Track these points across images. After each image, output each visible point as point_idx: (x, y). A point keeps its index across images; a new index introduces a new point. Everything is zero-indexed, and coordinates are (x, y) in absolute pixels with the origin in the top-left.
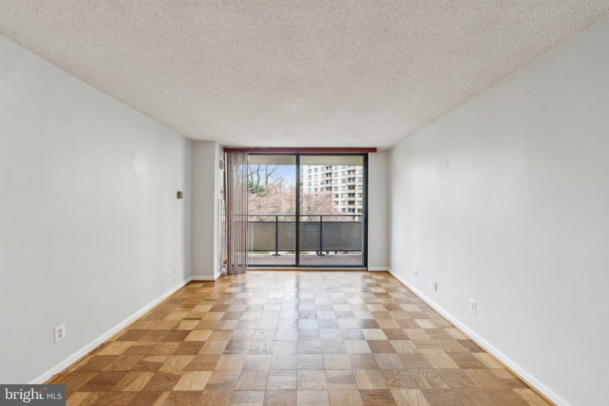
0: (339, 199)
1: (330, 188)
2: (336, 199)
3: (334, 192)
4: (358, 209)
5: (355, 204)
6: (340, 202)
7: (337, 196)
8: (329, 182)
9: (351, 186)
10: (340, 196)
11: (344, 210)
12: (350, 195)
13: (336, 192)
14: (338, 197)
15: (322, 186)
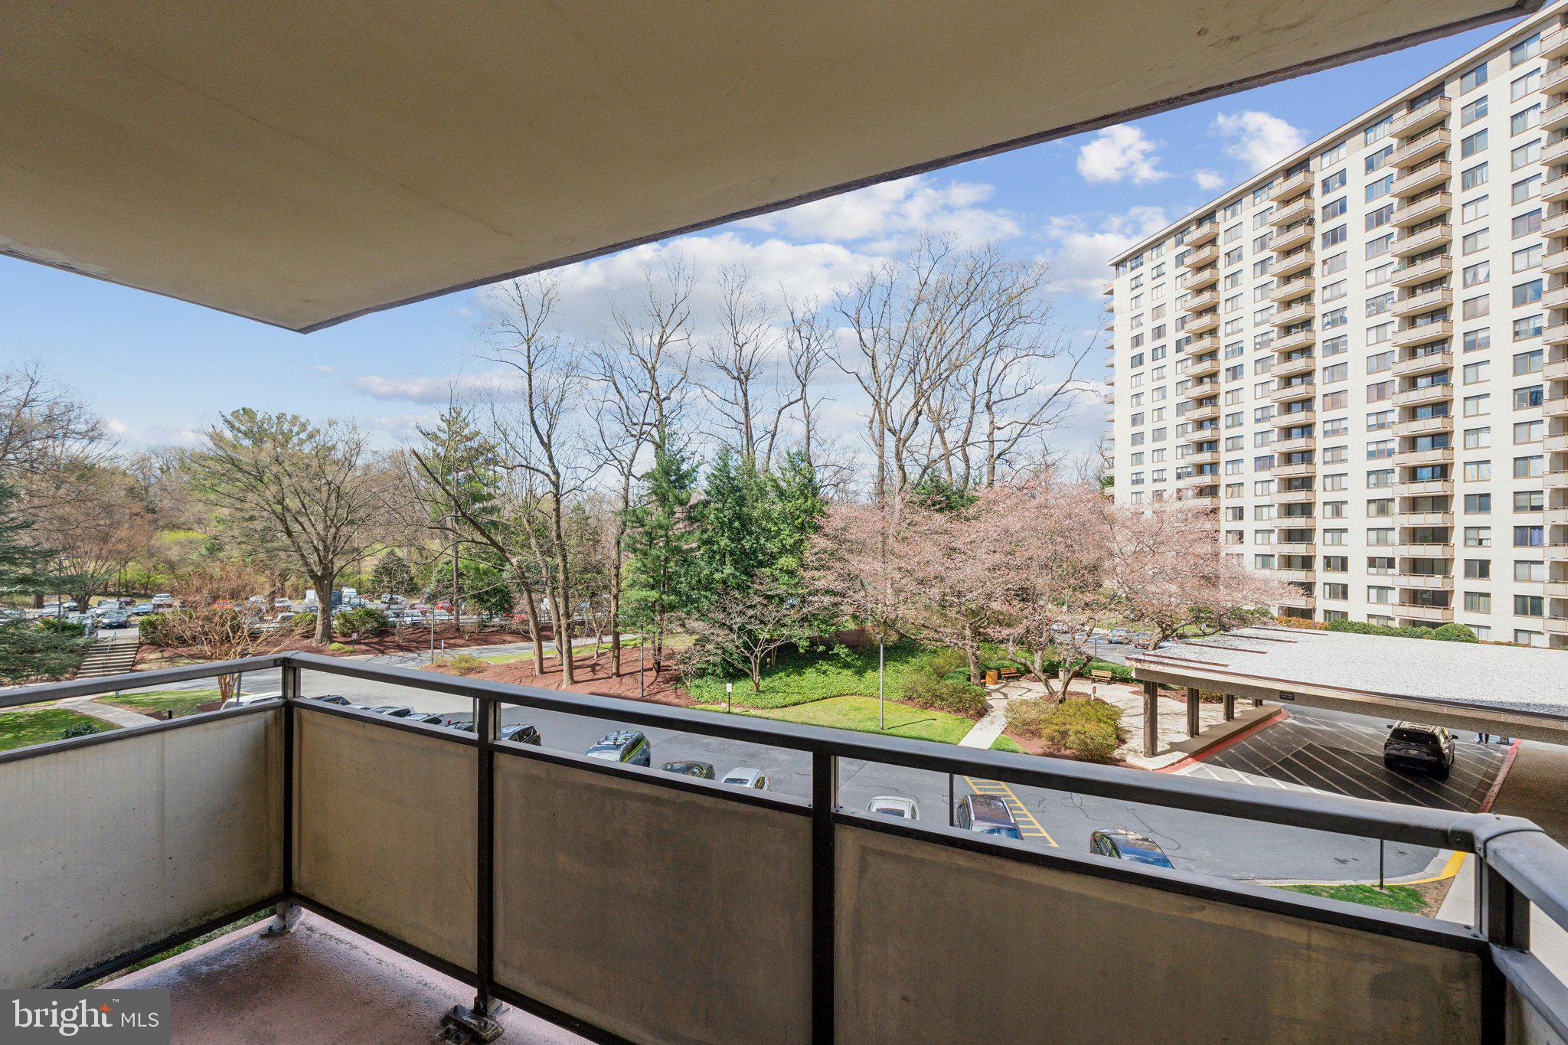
0: (1248, 525)
1: (1212, 491)
2: (1237, 525)
3: (1225, 501)
4: (1325, 557)
5: (1315, 541)
6: (1248, 536)
7: (1239, 513)
8: (1207, 468)
9: (1297, 479)
10: (1249, 513)
11: (1265, 559)
12: (1289, 510)
13: (1236, 502)
14: (1241, 518)
15: (1181, 484)
